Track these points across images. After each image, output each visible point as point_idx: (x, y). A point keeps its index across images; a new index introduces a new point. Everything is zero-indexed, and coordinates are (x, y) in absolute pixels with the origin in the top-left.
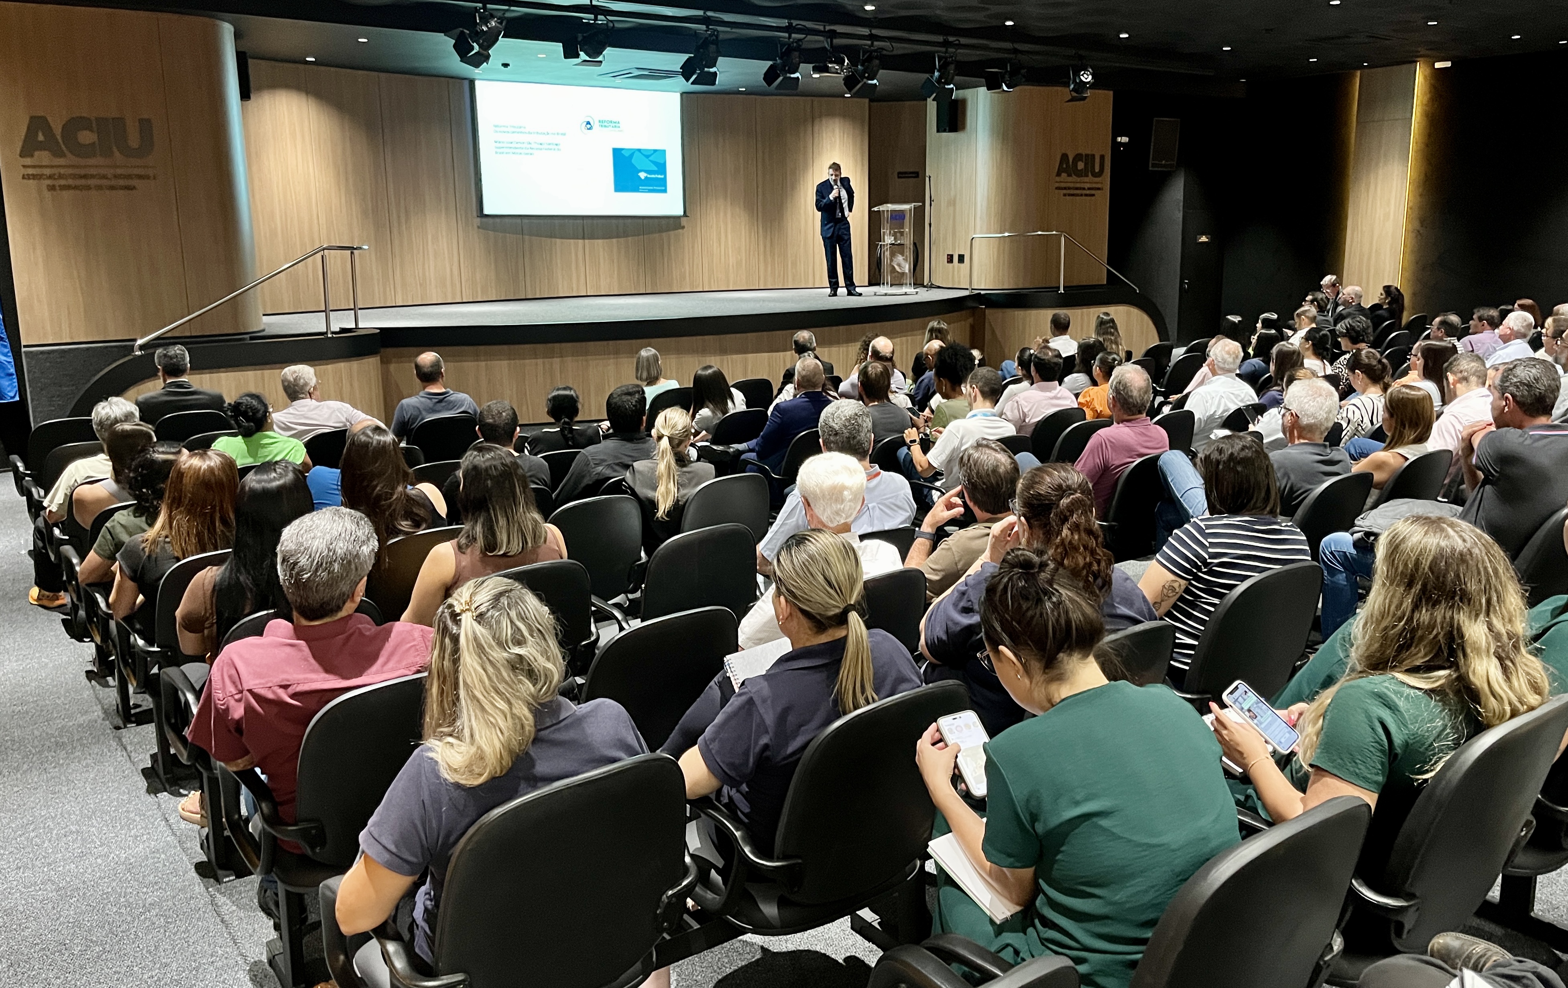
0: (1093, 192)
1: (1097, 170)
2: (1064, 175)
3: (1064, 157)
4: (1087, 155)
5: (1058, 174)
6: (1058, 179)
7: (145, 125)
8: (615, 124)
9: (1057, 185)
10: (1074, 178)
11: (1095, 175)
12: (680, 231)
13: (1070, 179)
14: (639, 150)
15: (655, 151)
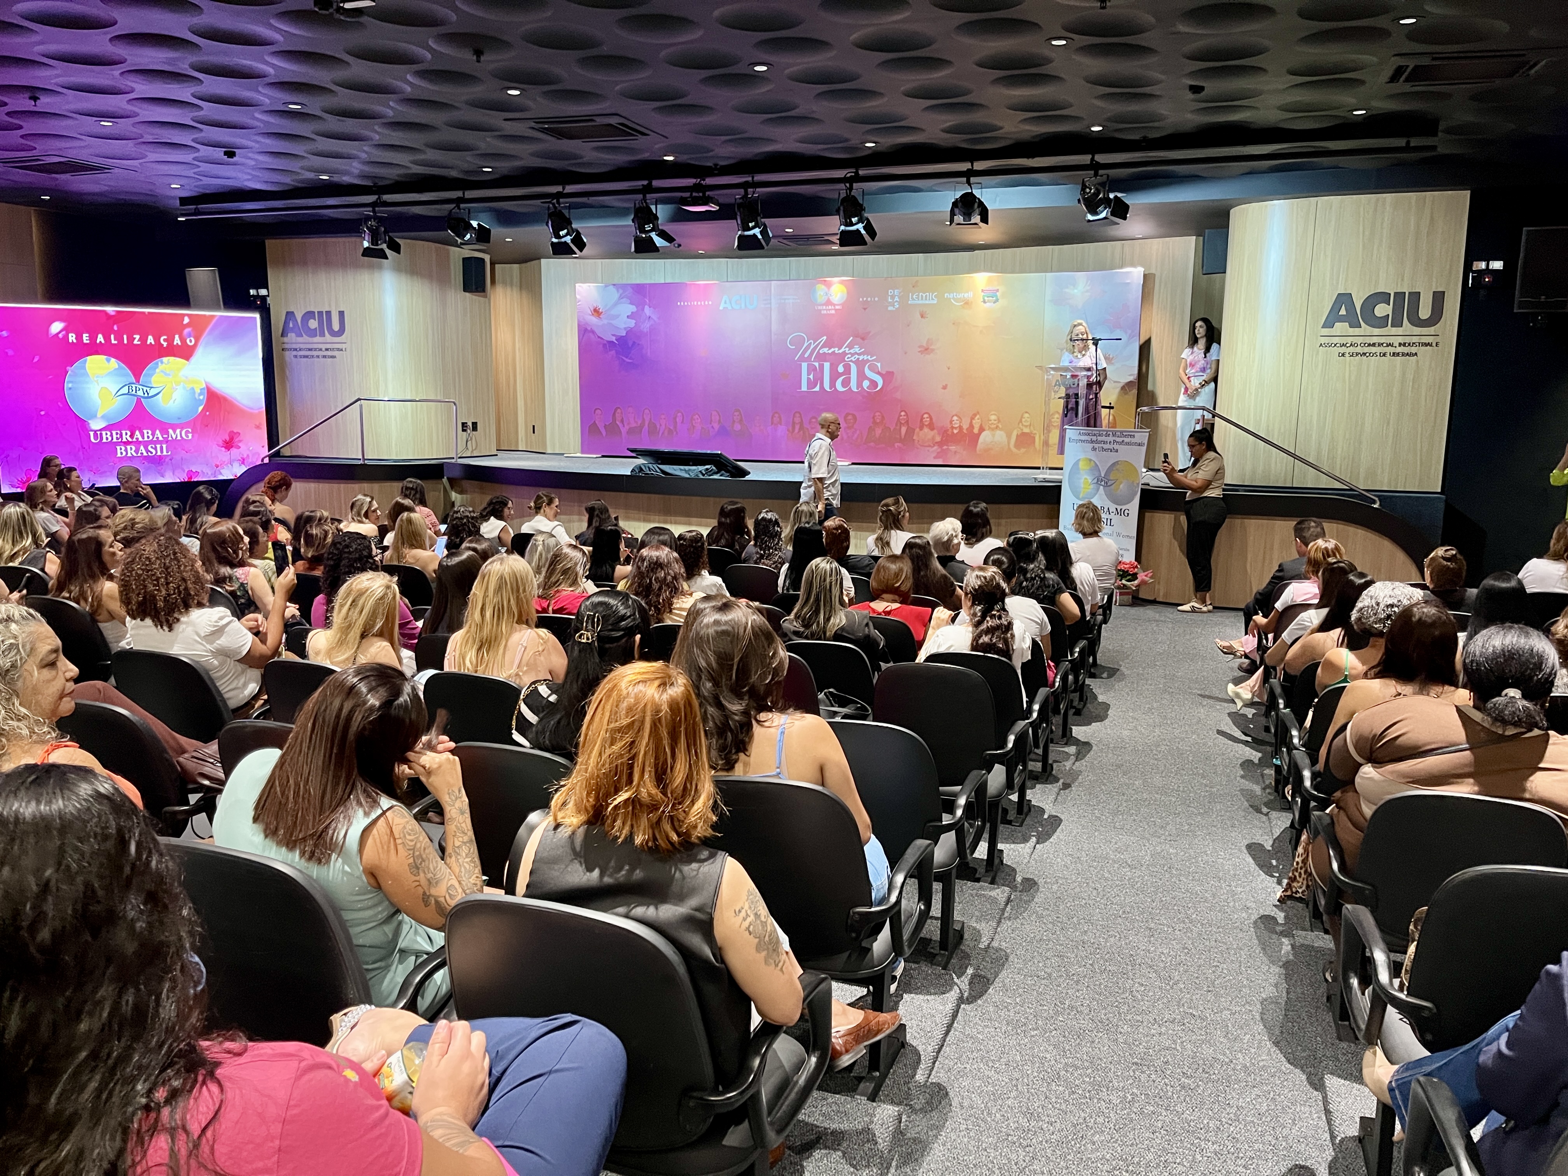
0: (1413, 350)
1: (1425, 312)
2: (1341, 327)
3: (1344, 299)
4: (1400, 296)
5: (1329, 324)
6: (1326, 331)
7: (341, 314)
9: (1323, 340)
10: (1365, 329)
11: (1416, 321)
13: (1357, 331)
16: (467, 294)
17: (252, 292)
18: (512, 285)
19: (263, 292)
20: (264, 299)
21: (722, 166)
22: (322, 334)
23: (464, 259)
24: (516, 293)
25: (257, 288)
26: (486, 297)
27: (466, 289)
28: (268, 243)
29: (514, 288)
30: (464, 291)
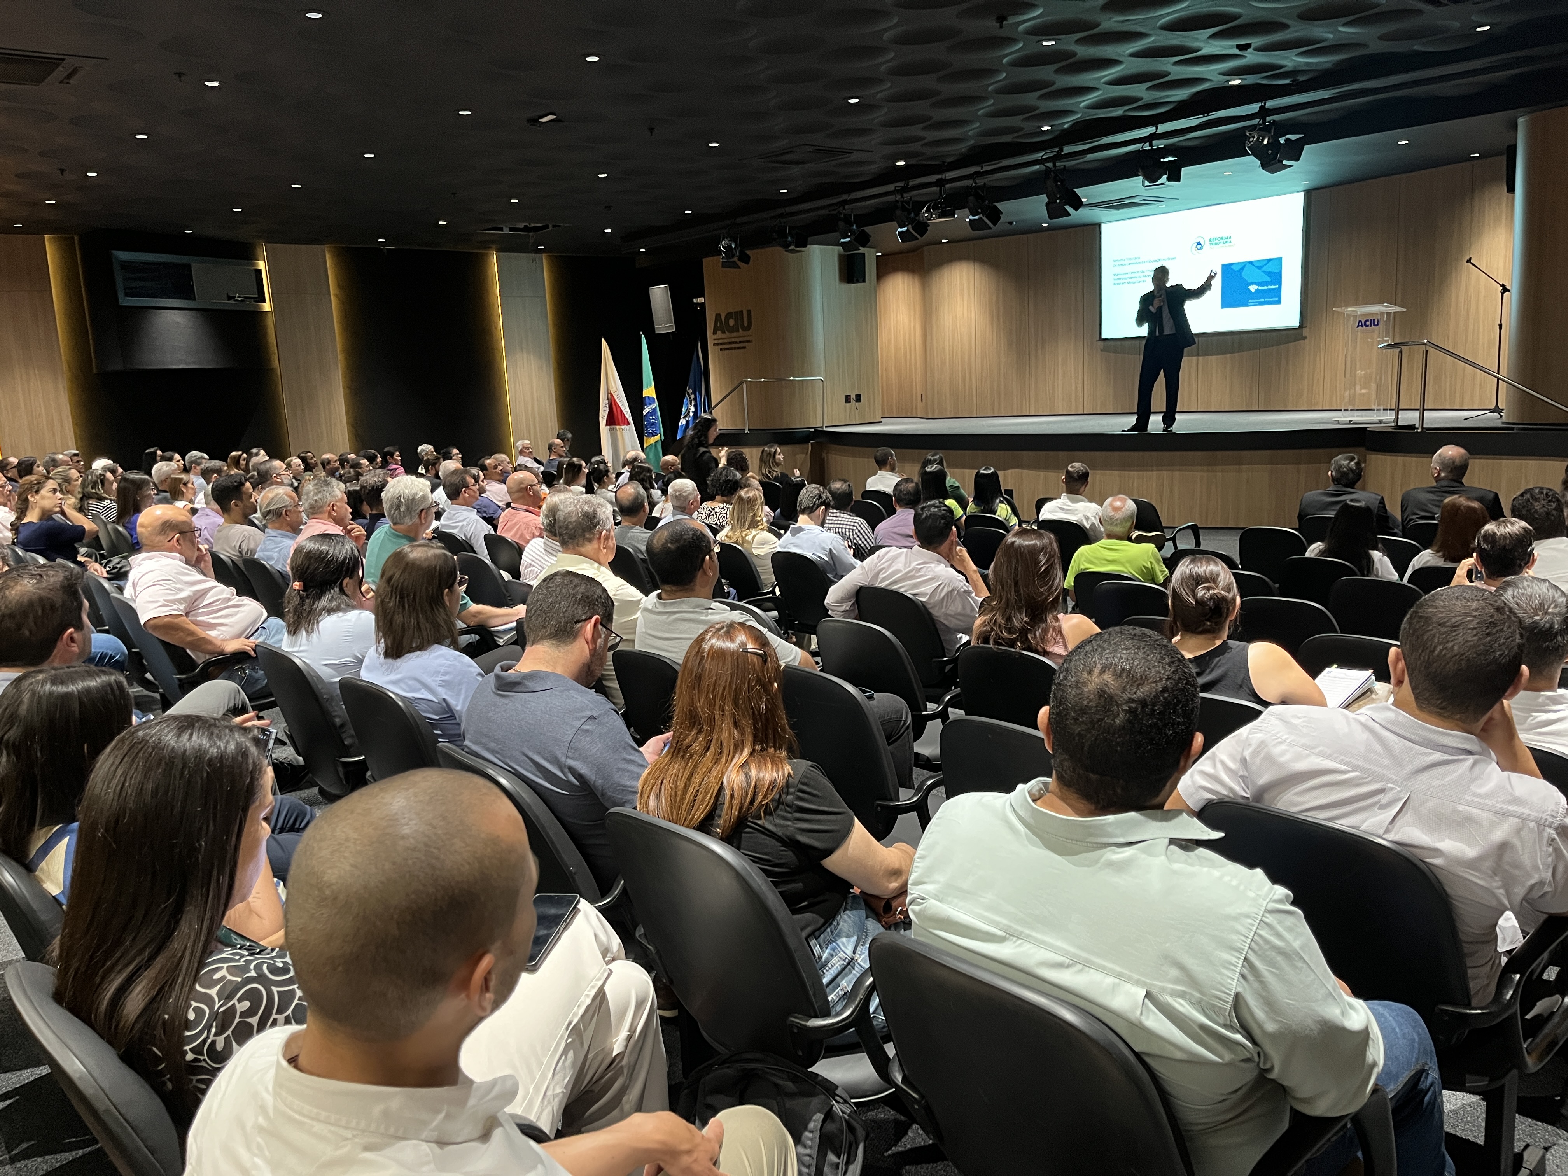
7: (749, 312)
8: (1226, 240)
12: (1301, 341)
14: (1251, 262)
15: (1269, 260)
17: (695, 301)
19: (701, 300)
20: (702, 305)
21: (950, 163)
22: (738, 331)
25: (697, 297)
27: (850, 281)
28: (704, 260)
30: (847, 283)
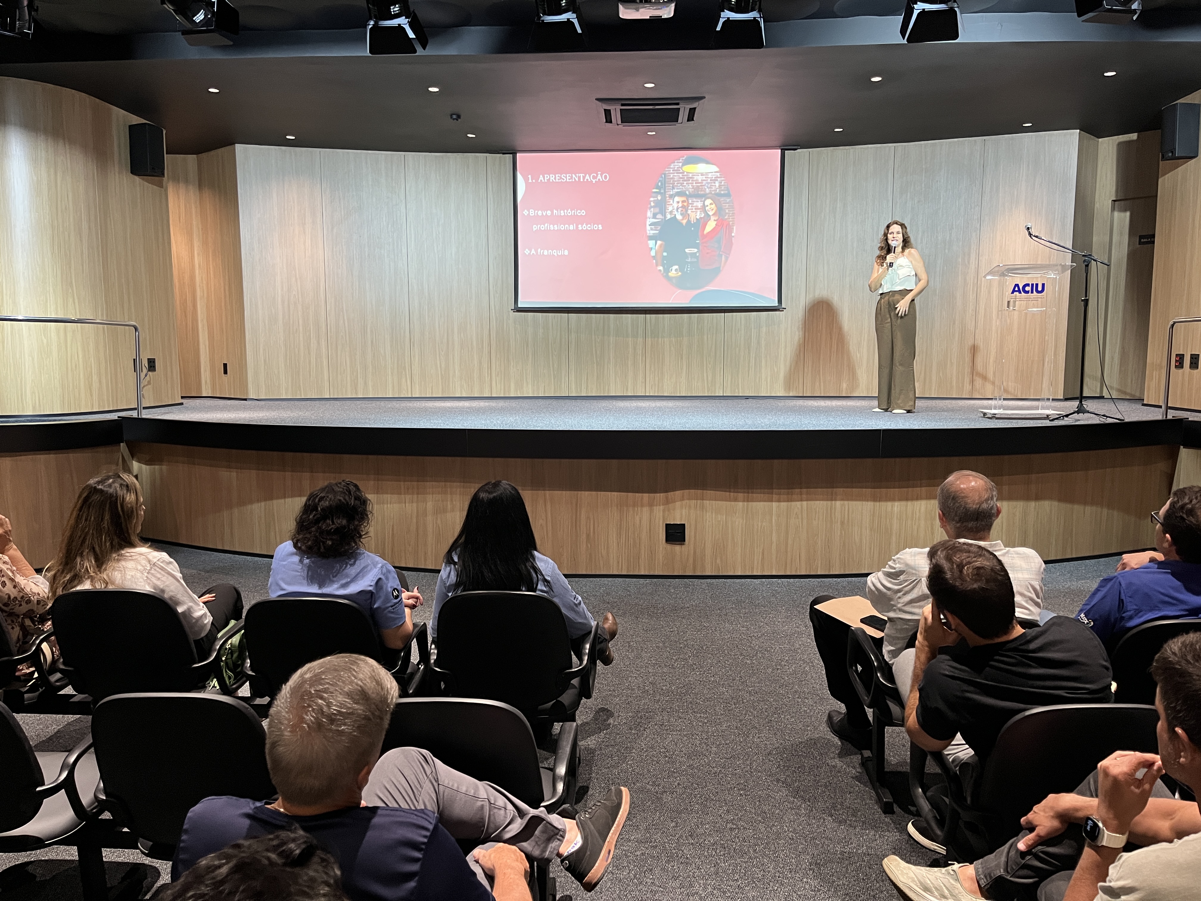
16: (137, 178)
18: (187, 181)
23: (130, 126)
24: (193, 193)
26: (161, 185)
27: (135, 171)
29: (191, 187)
30: (133, 172)
